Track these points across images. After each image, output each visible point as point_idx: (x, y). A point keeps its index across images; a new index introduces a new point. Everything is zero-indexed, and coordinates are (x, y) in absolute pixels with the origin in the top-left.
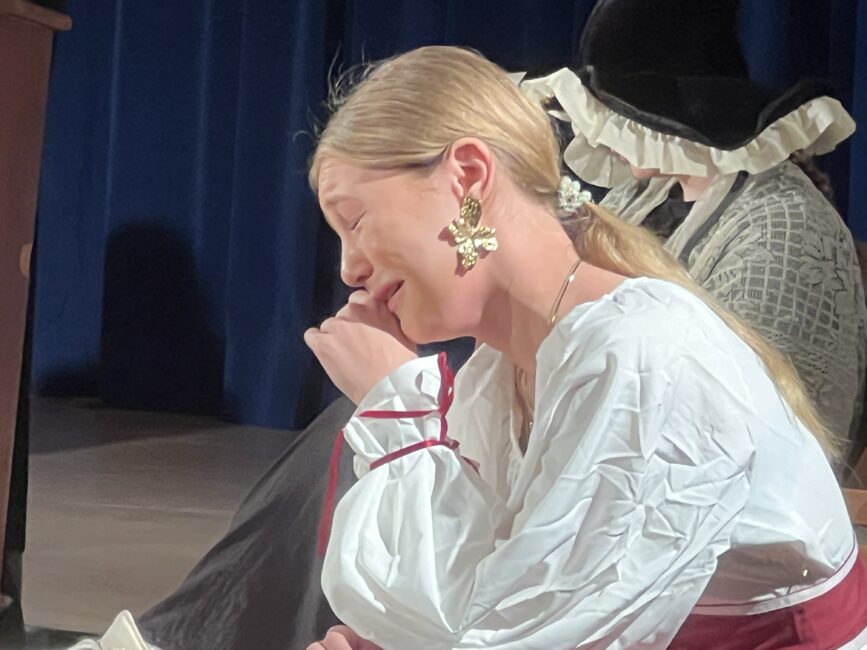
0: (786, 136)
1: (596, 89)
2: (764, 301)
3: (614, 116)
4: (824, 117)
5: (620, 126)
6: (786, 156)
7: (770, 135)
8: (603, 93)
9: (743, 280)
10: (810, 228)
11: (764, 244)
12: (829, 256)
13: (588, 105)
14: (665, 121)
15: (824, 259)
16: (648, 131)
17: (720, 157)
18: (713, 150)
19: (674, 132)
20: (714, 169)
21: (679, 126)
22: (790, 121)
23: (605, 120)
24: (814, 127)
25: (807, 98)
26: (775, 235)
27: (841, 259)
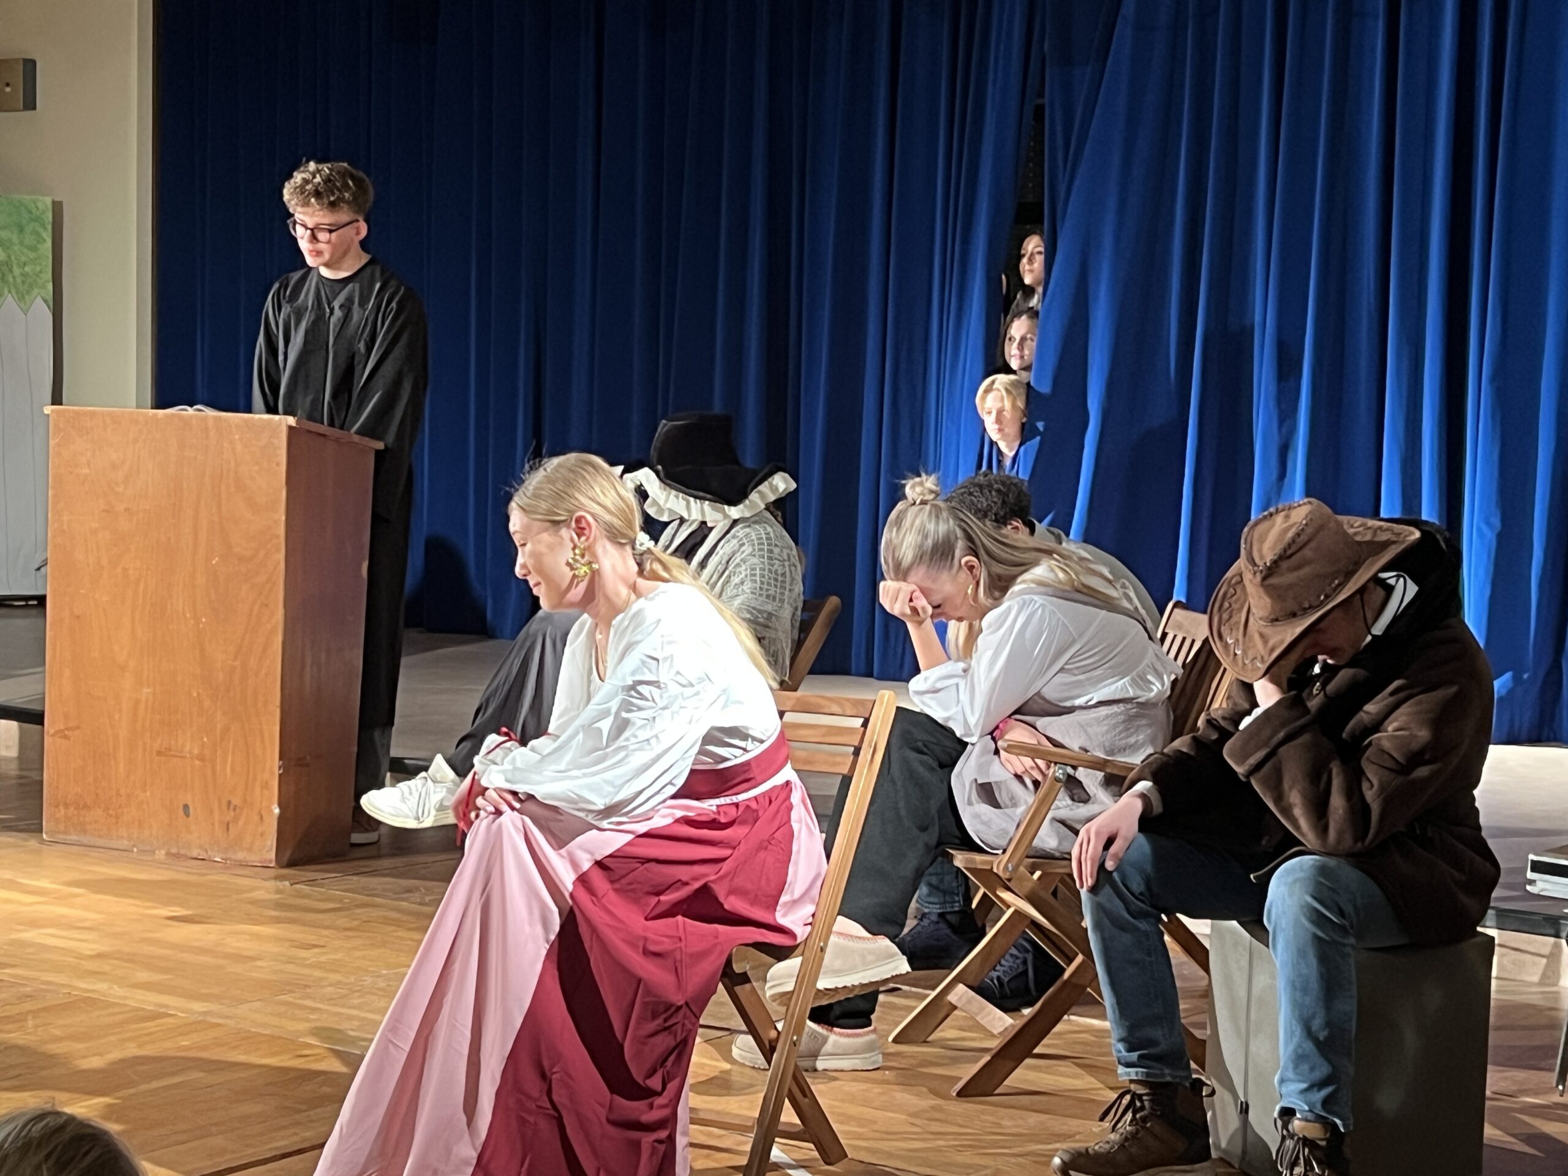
0: (762, 495)
1: (664, 479)
2: (758, 585)
3: (674, 492)
4: (781, 483)
5: (677, 497)
6: (763, 506)
7: (754, 496)
8: (669, 482)
9: (746, 576)
10: (776, 545)
11: (754, 556)
12: (786, 558)
13: (660, 488)
14: (701, 494)
15: (784, 560)
16: (692, 499)
17: (730, 510)
18: (726, 507)
19: (705, 499)
20: (726, 516)
21: (709, 496)
22: (764, 487)
23: (670, 494)
24: (777, 489)
25: (771, 473)
26: (760, 550)
27: (792, 559)
